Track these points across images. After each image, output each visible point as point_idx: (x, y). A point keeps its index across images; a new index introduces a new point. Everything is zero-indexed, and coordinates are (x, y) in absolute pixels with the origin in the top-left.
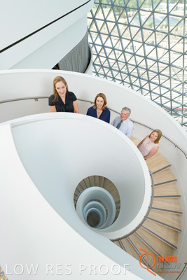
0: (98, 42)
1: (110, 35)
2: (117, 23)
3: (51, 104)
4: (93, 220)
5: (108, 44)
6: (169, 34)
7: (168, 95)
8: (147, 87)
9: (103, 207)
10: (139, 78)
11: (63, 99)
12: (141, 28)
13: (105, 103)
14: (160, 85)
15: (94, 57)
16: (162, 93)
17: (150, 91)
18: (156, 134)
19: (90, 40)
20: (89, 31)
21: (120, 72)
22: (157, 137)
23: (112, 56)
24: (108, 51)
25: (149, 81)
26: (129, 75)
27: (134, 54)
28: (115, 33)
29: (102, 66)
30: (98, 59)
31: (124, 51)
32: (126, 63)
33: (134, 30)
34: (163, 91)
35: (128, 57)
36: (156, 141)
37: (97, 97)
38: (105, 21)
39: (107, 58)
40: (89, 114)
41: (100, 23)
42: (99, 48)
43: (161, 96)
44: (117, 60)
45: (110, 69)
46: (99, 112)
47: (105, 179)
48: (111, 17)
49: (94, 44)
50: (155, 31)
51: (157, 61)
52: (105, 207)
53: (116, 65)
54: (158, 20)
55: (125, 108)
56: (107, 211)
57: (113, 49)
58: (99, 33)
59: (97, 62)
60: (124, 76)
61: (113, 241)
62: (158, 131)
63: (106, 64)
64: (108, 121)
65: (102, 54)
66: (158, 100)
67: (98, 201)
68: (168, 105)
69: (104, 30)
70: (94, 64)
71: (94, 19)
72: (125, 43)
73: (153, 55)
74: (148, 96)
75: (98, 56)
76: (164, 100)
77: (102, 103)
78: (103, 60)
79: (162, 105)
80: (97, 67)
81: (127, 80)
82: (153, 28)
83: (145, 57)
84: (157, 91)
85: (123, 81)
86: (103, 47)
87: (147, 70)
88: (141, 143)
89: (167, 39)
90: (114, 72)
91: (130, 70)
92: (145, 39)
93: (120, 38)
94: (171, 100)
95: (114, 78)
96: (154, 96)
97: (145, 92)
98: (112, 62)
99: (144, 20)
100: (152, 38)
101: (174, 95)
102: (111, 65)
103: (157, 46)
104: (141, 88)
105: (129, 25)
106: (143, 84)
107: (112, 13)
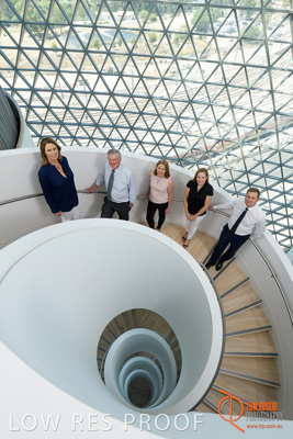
1: (37, 71)
2: (42, 50)
5: (40, 84)
6: (130, 55)
7: (166, 140)
8: (132, 137)
10: (115, 126)
12: (86, 52)
14: (149, 130)
15: (23, 112)
16: (158, 140)
17: (140, 143)
21: (79, 124)
23: (55, 102)
24: (45, 95)
25: (132, 128)
26: (97, 125)
27: (92, 93)
28: (45, 65)
29: (44, 123)
30: (32, 113)
31: (73, 92)
32: (85, 109)
33: (77, 57)
34: (158, 136)
38: (20, 49)
39: (49, 108)
41: (11, 54)
42: (26, 95)
43: (157, 144)
44: (67, 108)
45: (62, 124)
47: (133, 311)
48: (28, 41)
49: (13, 90)
50: (109, 53)
51: (131, 96)
52: (152, 358)
53: (68, 115)
54: (107, 38)
56: (157, 362)
57: (53, 91)
58: (16, 70)
59: (32, 118)
60: (90, 130)
61: (193, 409)
63: (50, 118)
65: (36, 103)
66: (157, 152)
67: (137, 354)
68: (172, 154)
69: (24, 64)
72: (70, 78)
73: (121, 88)
74: (140, 150)
75: (29, 107)
76: (165, 150)
78: (42, 112)
80: (38, 128)
81: (97, 135)
82: (102, 49)
83: (112, 94)
84: (149, 138)
85: (91, 138)
86: (33, 90)
87: (122, 112)
89: (130, 62)
90: (70, 128)
91: (96, 119)
92: (99, 67)
93: (59, 72)
94: (174, 146)
95: (74, 138)
96: (149, 148)
97: (133, 146)
98: (60, 113)
99: (85, 41)
100: (109, 64)
101: (175, 138)
102: (61, 117)
103: (121, 75)
104: (124, 141)
105: (64, 50)
106: (124, 135)
107: (26, 35)
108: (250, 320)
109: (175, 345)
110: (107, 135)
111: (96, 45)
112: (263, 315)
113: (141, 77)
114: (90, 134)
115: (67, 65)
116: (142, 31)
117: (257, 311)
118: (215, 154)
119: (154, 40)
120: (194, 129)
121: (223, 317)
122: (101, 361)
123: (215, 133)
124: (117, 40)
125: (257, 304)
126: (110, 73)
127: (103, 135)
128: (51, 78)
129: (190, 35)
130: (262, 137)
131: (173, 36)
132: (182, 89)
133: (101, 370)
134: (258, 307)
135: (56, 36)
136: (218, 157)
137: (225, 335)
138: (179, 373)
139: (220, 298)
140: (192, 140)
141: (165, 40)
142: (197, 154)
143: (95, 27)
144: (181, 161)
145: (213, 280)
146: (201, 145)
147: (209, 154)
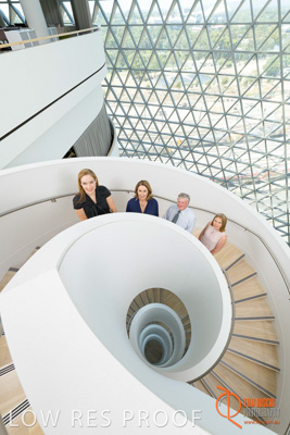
0: (119, 112)
1: (132, 103)
2: (139, 88)
3: (77, 207)
4: (154, 353)
5: (132, 113)
6: (203, 94)
7: (217, 164)
8: (190, 158)
9: (165, 330)
10: (178, 148)
11: (93, 198)
12: (169, 91)
13: (150, 192)
14: (205, 154)
15: (117, 131)
16: (210, 163)
17: (196, 163)
18: (219, 220)
19: (109, 112)
20: (106, 101)
21: (153, 144)
22: (222, 223)
23: (140, 127)
24: (134, 121)
25: (191, 151)
26: (165, 146)
27: (167, 122)
28: (139, 99)
29: (129, 141)
30: (123, 132)
31: (153, 120)
32: (159, 133)
33: (161, 94)
34: (211, 160)
35: (160, 125)
36: (222, 229)
37: (138, 185)
38: (124, 87)
39: (134, 130)
40: (129, 209)
41: (118, 91)
42: (121, 120)
43: (209, 166)
44: (147, 131)
45: (141, 142)
46: (143, 204)
47: (161, 289)
48: (131, 82)
49: (114, 115)
50: (186, 92)
51: (196, 126)
52: (168, 330)
53: (146, 136)
54: (187, 80)
55: (182, 195)
56: (171, 335)
57: (140, 118)
58: (119, 102)
59: (122, 136)
60: (159, 149)
62: (221, 216)
63: (134, 137)
64: (157, 215)
65: (127, 126)
66: (207, 172)
67: (157, 323)
68: (220, 176)
69: (125, 98)
70: (119, 139)
71: (110, 86)
72: (154, 110)
73: (189, 120)
74: (194, 169)
75: (122, 129)
76: (214, 171)
77: (146, 193)
78: (129, 132)
79: (212, 178)
80: (124, 144)
82: (182, 89)
83: (181, 124)
84: (203, 161)
85: (159, 155)
86: (127, 117)
87: (187, 138)
88: (203, 233)
89: (202, 99)
90: (146, 146)
91: (166, 141)
92: (176, 103)
93: (146, 104)
94: (223, 170)
95: (147, 153)
96: (201, 168)
97: (189, 165)
98: (141, 134)
99: (170, 82)
100: (185, 101)
101: (225, 163)
102: (141, 137)
103: (191, 109)
104: (183, 160)
105: (154, 89)
106: (184, 156)
107: (131, 77)
108: (259, 330)
109: (188, 327)
110: (171, 153)
111: (178, 86)
112: (273, 330)
113: (207, 112)
114: (159, 152)
115: (153, 100)
116: (217, 75)
117: (267, 325)
118: (259, 182)
119: (226, 82)
120: (245, 158)
122: (130, 317)
123: (263, 163)
124: (195, 82)
126: (184, 108)
128: (140, 109)
129: (259, 79)
131: (244, 79)
132: (241, 123)
133: (128, 324)
134: (269, 321)
135: (150, 79)
136: (262, 184)
138: (186, 349)
139: (234, 303)
140: (241, 167)
141: (235, 82)
143: (180, 72)
144: (226, 183)
145: (231, 287)
146: (248, 172)
147: (254, 180)
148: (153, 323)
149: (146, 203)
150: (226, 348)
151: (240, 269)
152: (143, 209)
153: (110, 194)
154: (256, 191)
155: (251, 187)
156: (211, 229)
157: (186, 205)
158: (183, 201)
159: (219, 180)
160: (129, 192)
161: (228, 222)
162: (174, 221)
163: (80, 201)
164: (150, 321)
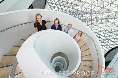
4: (58, 69)
10: (69, 7)
14: (77, 10)
16: (79, 13)
21: (60, 5)
25: (73, 9)
32: (62, 1)
37: (55, 20)
46: (57, 27)
47: (61, 53)
52: (62, 63)
53: (58, 2)
55: (69, 24)
56: (63, 66)
60: (62, 7)
63: (53, 2)
66: (77, 17)
67: (59, 62)
68: (81, 18)
70: (48, 2)
79: (79, 19)
80: (50, 4)
81: (64, 9)
87: (72, 4)
90: (57, 5)
91: (64, 4)
95: (58, 8)
102: (56, 2)
106: (70, 10)
109: (68, 63)
110: (66, 9)
112: (92, 64)
114: (62, 8)
117: (90, 62)
118: (93, 21)
121: (81, 61)
122: (51, 60)
125: (91, 61)
127: (65, 9)
130: (110, 18)
134: (91, 62)
137: (80, 65)
139: (82, 56)
142: (88, 19)
144: (83, 20)
145: (82, 52)
146: (90, 17)
147: (92, 20)
148: (58, 62)
149: (58, 26)
150: (79, 68)
151: (85, 47)
152: (57, 28)
153: (46, 23)
154: (92, 24)
155: (91, 22)
156: (77, 35)
157: (71, 27)
158: (70, 26)
159: (81, 19)
160: (52, 22)
161: (83, 33)
162: (67, 33)
163: (37, 25)
164: (57, 61)
